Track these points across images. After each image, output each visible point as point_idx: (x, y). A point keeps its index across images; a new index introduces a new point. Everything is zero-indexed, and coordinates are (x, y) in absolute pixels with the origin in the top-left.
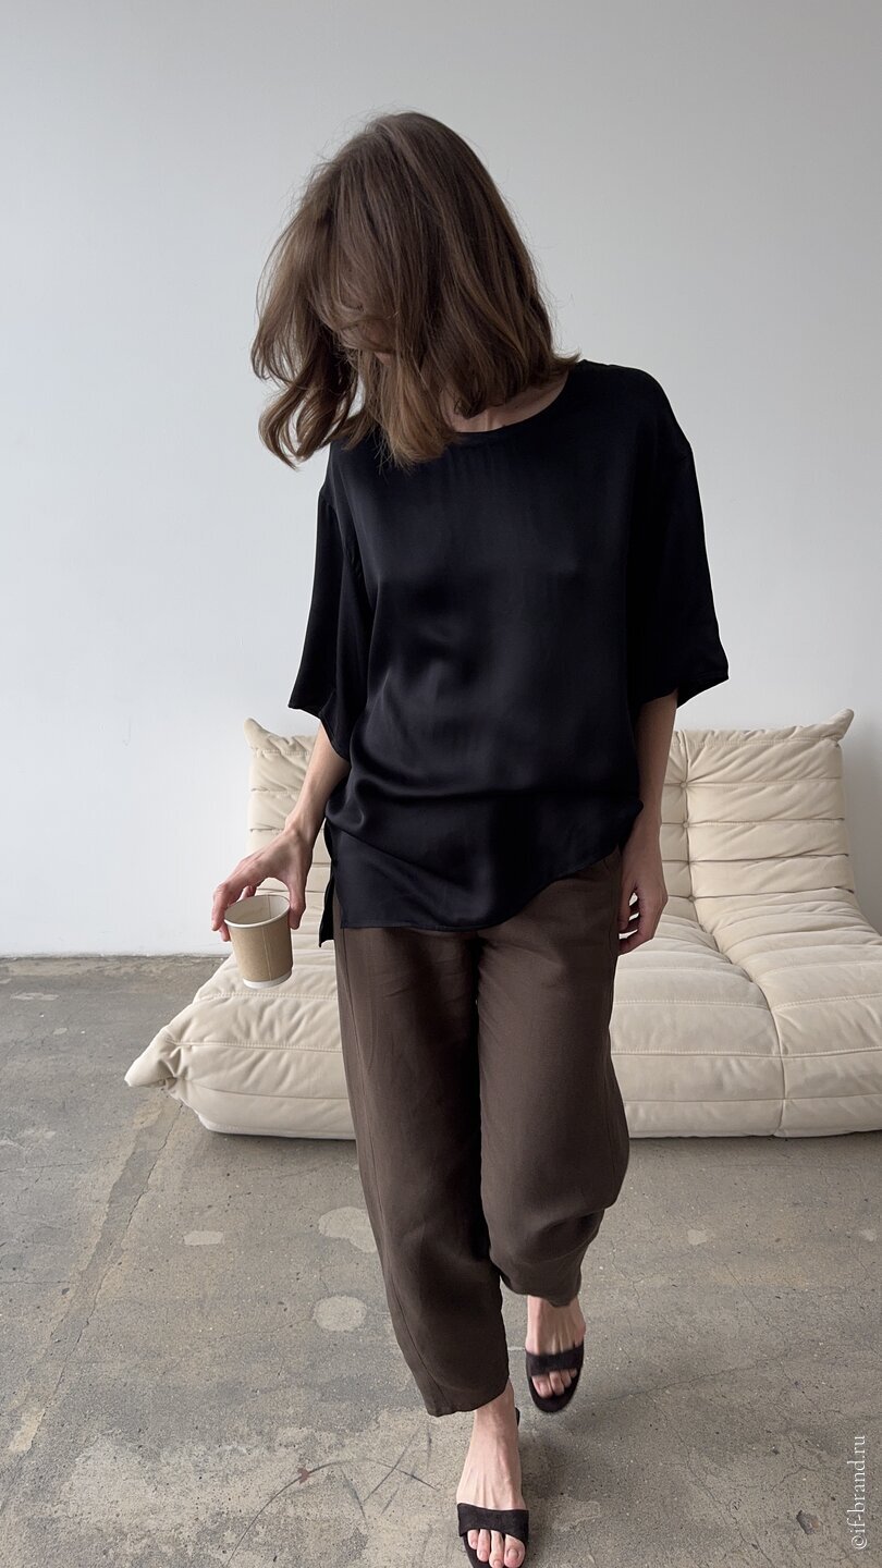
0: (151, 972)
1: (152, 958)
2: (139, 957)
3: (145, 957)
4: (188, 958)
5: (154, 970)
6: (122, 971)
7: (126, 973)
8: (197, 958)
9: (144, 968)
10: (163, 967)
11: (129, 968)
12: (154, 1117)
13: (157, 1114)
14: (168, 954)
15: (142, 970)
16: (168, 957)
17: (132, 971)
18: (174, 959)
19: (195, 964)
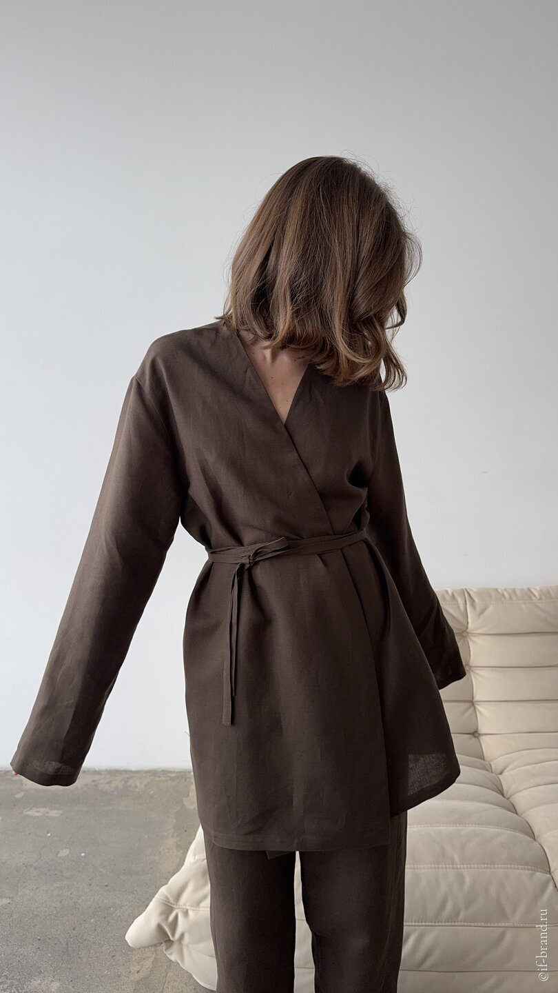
3: (131, 771)
9: (130, 782)
10: (145, 781)
12: (149, 962)
13: (151, 960)
16: (148, 773)
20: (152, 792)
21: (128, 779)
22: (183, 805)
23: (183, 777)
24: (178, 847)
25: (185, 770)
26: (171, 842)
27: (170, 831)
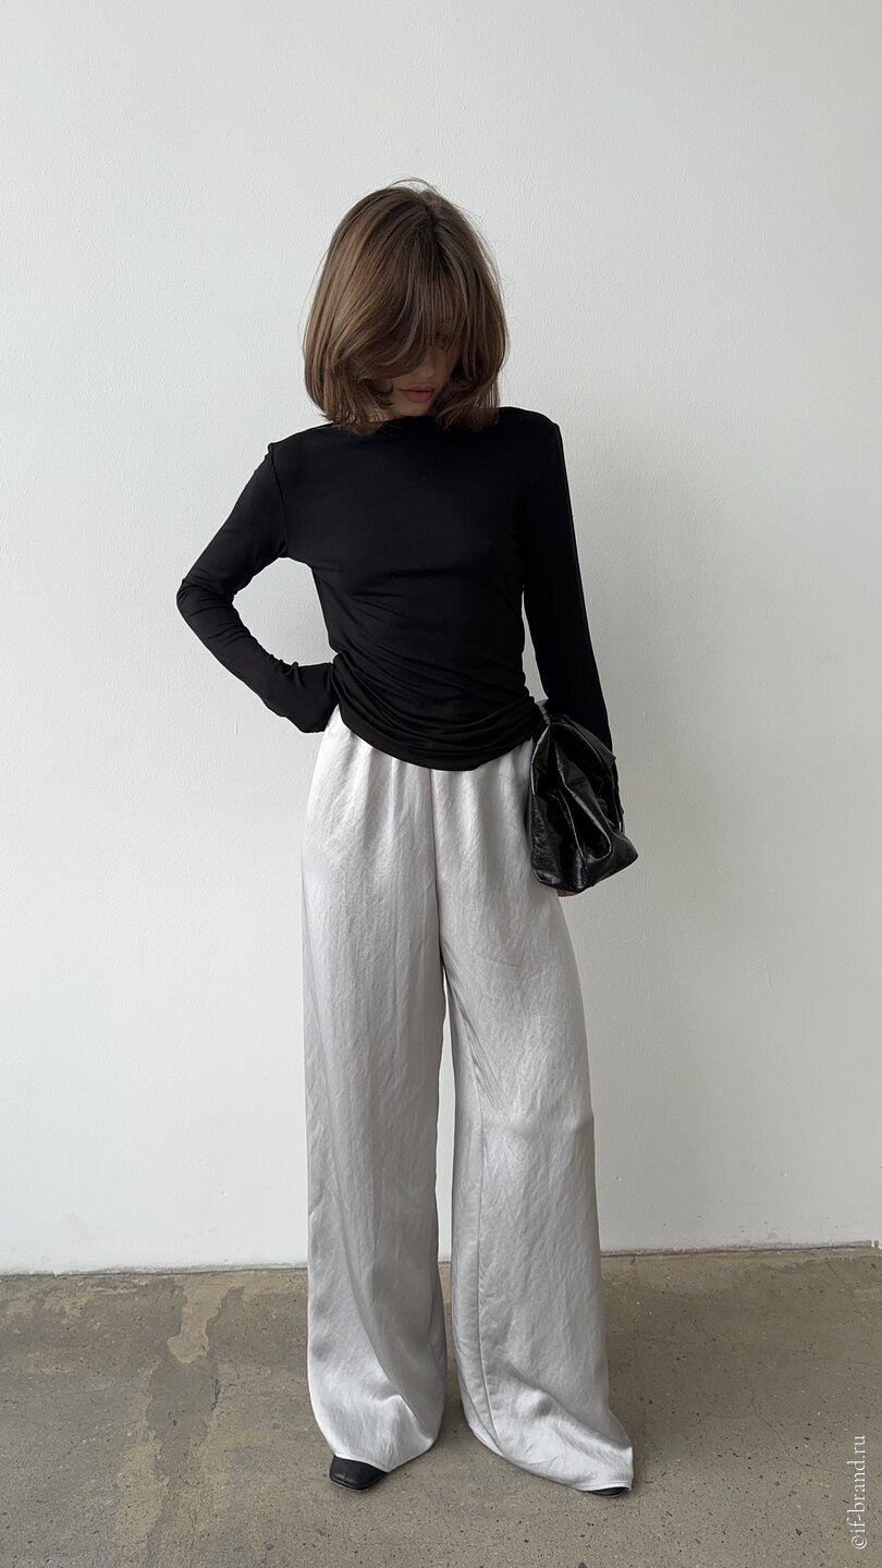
20: (96, 1327)
21: (46, 1294)
22: (167, 1356)
23: (166, 1286)
24: (158, 1467)
25: (171, 1269)
26: (142, 1455)
27: (139, 1425)
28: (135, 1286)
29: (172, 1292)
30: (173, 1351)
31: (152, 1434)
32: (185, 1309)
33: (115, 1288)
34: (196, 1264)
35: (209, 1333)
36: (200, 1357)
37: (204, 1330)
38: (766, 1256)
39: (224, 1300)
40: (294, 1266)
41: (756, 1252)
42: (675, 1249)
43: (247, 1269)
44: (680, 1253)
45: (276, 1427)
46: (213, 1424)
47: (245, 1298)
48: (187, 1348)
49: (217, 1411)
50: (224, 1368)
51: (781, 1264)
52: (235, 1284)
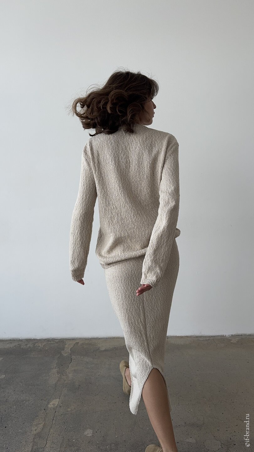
0: (39, 346)
1: (40, 340)
2: (34, 340)
3: (37, 340)
4: (53, 340)
5: (40, 346)
6: (28, 346)
7: (30, 347)
8: (57, 340)
10: (44, 344)
11: (30, 345)
12: (41, 426)
13: (42, 425)
14: (45, 338)
15: (36, 345)
16: (45, 340)
17: (32, 346)
18: (48, 340)
19: (56, 342)
20: (46, 349)
21: (36, 343)
23: (62, 342)
24: (58, 373)
25: (63, 338)
26: (55, 371)
27: (54, 366)
28: (55, 342)
29: (63, 343)
30: (62, 353)
31: (57, 367)
32: (66, 346)
33: (51, 342)
34: (69, 337)
35: (70, 350)
36: (68, 354)
37: (69, 350)
38: (199, 338)
39: (74, 345)
40: (90, 338)
41: (197, 337)
42: (178, 336)
43: (80, 339)
44: (179, 337)
45: (83, 366)
46: (70, 366)
47: (79, 344)
48: (66, 353)
49: (71, 364)
50: (73, 356)
51: (202, 339)
52: (78, 341)
